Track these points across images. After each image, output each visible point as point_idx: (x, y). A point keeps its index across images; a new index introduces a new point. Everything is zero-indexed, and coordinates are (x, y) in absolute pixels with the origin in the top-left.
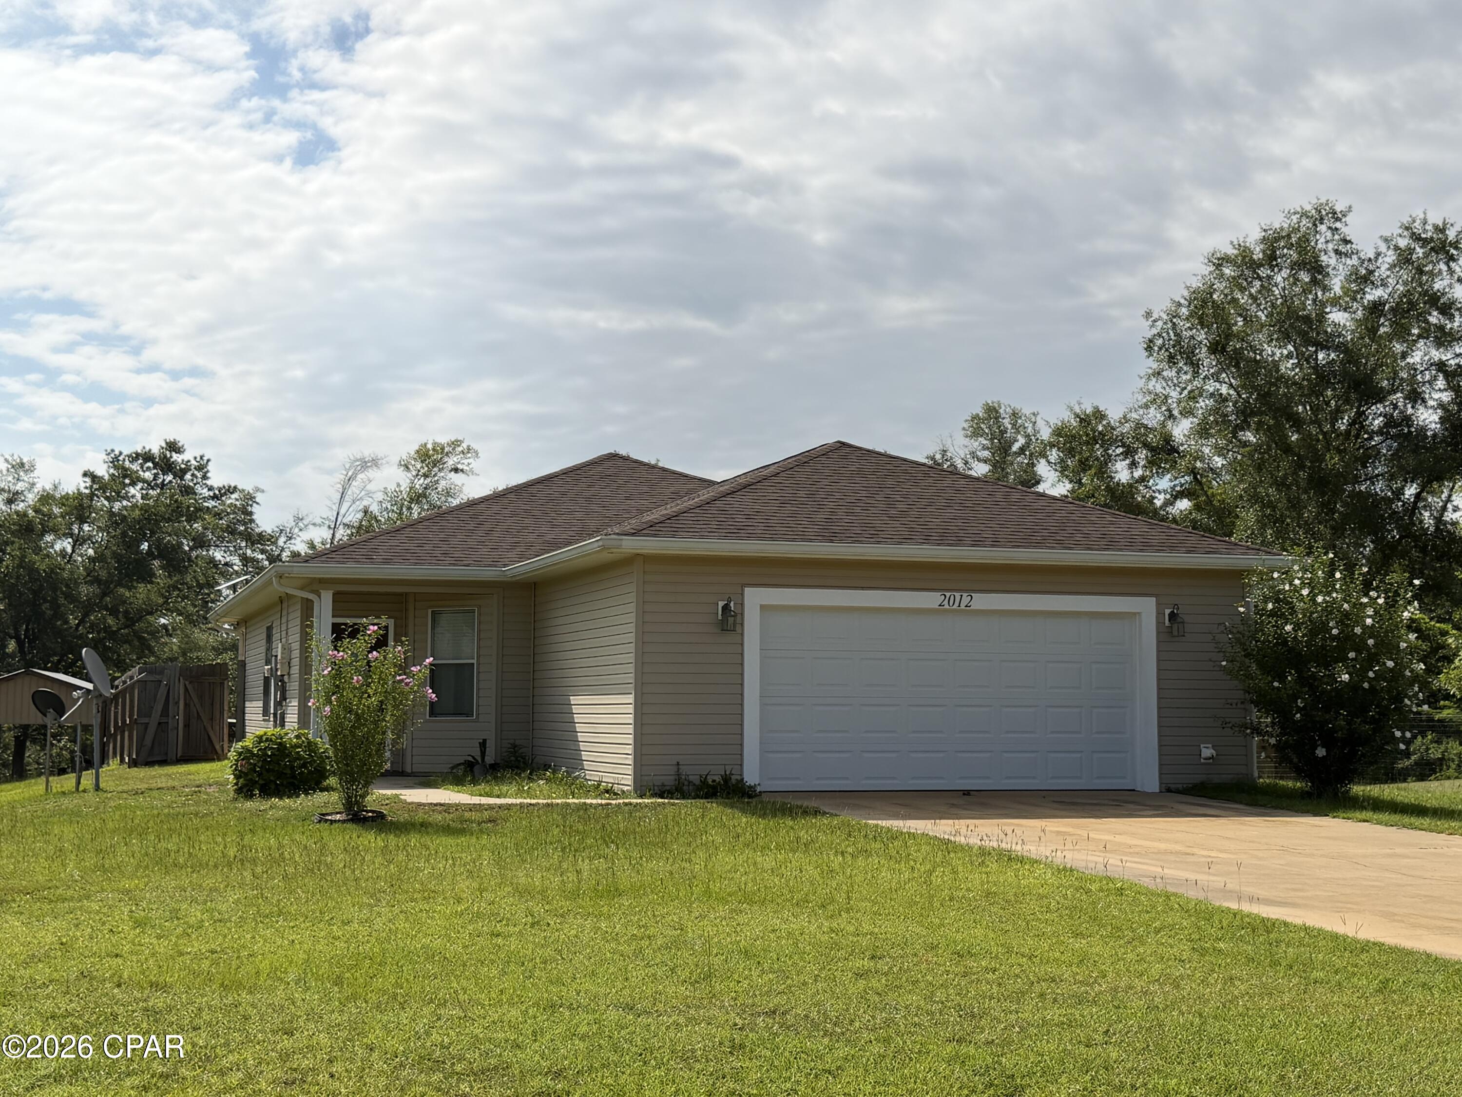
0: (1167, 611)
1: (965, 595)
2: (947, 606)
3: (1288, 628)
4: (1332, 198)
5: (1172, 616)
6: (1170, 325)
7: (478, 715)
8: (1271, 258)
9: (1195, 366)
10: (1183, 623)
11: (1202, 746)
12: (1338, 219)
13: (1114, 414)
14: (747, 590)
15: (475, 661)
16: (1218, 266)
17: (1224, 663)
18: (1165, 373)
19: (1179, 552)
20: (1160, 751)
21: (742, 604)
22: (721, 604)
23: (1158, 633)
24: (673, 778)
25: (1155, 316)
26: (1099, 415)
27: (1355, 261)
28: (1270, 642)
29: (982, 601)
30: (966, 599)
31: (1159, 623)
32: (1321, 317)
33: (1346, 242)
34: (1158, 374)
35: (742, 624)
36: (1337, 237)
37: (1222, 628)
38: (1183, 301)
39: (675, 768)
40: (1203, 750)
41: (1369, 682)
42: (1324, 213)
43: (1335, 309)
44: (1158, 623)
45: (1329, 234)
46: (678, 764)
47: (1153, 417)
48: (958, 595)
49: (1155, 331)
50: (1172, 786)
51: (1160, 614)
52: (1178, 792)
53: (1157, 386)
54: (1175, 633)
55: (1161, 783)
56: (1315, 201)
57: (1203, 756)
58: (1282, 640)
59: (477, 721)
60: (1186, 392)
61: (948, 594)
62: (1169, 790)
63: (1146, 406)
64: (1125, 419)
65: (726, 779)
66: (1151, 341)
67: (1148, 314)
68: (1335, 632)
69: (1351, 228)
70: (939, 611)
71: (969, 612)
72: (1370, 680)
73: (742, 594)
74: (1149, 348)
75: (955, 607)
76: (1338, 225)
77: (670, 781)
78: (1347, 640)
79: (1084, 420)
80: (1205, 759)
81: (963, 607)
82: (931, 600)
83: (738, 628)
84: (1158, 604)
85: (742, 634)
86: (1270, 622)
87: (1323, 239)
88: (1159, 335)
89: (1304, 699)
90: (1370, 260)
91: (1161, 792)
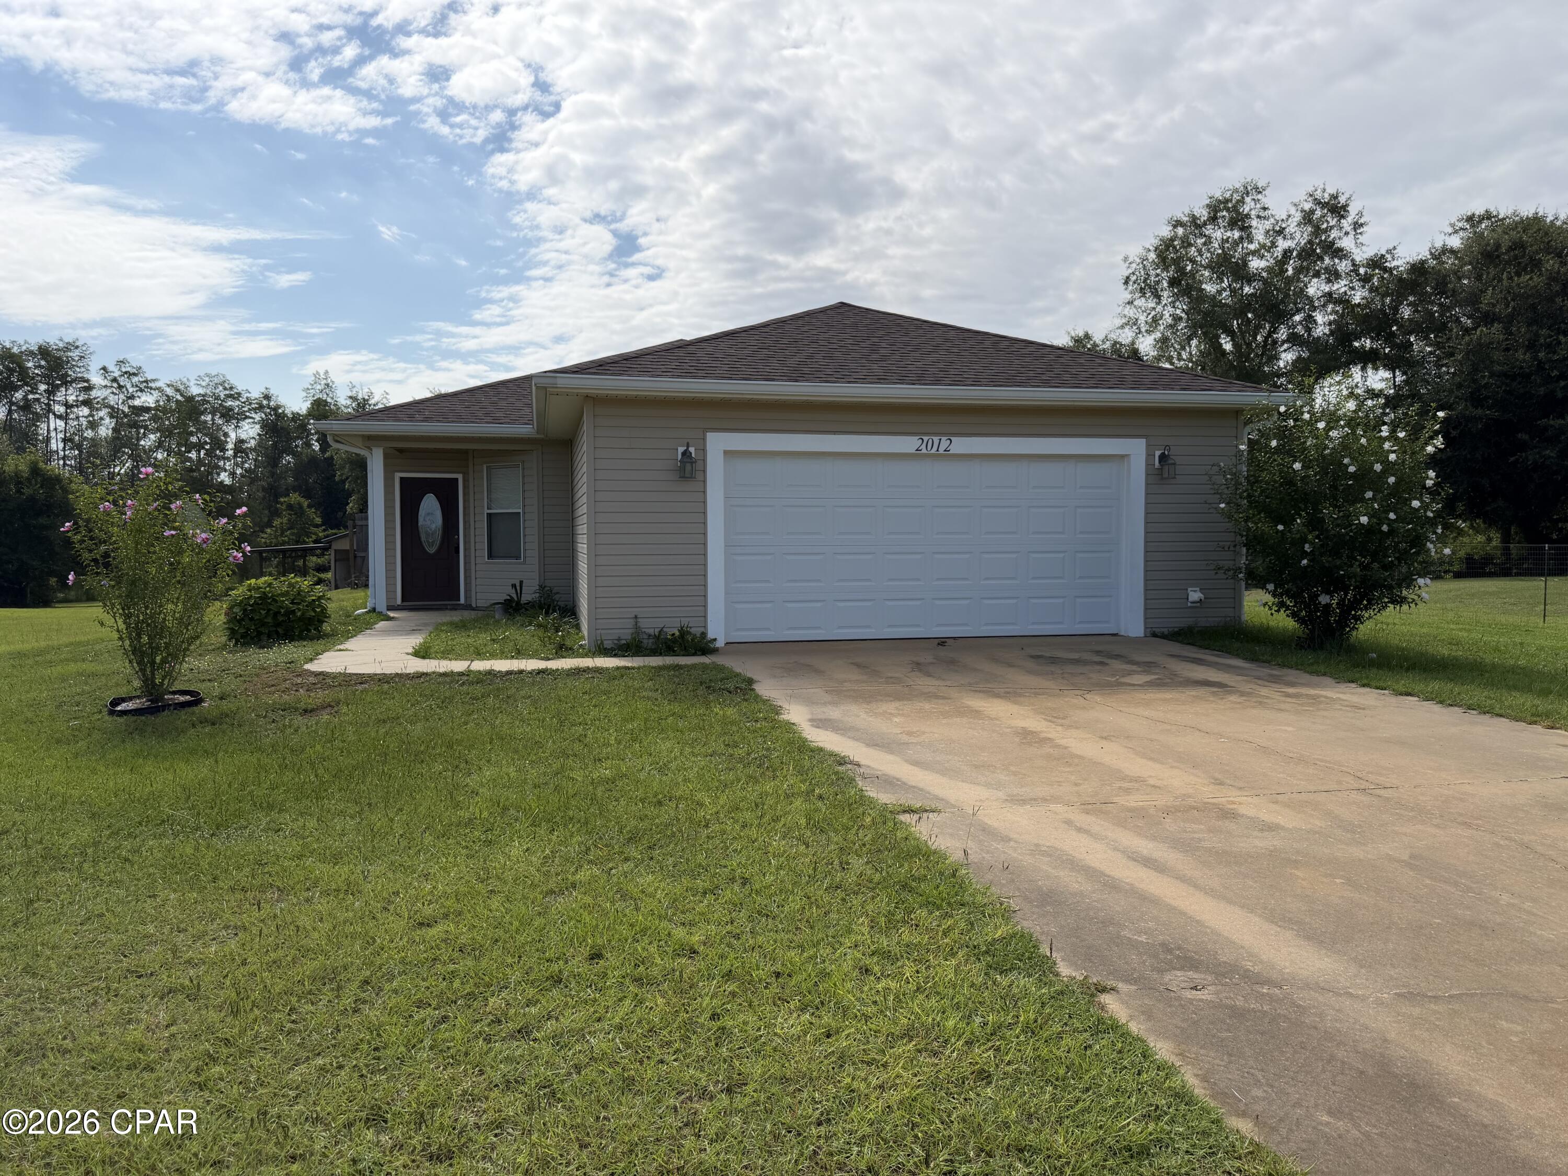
0: (1158, 453)
1: (944, 439)
2: (924, 451)
3: (1297, 466)
4: (1256, 178)
5: (1163, 458)
6: (1141, 266)
7: (525, 557)
8: (1213, 219)
9: (1158, 297)
10: (1174, 464)
11: (1189, 589)
12: (1260, 192)
13: (1097, 337)
14: (710, 436)
15: (521, 511)
16: (1175, 227)
17: (1222, 506)
18: (1136, 303)
19: (1172, 389)
20: (1145, 595)
21: (704, 450)
22: (681, 450)
23: (1147, 475)
24: (630, 631)
25: (1131, 260)
26: (1087, 336)
27: (1272, 220)
28: (1275, 481)
29: (961, 445)
30: (945, 444)
31: (1149, 464)
32: (1245, 264)
33: (1265, 209)
34: (1130, 303)
35: (704, 471)
36: (1258, 206)
37: (1216, 469)
38: (1151, 248)
39: (632, 621)
40: (1191, 594)
41: (1389, 525)
42: (1249, 188)
43: (1255, 258)
44: (1147, 465)
45: (1253, 204)
46: (636, 617)
47: (1126, 336)
48: (936, 439)
49: (1130, 271)
50: (1157, 630)
51: (1150, 455)
52: (1163, 637)
53: (1130, 312)
54: (1166, 475)
55: (1146, 628)
56: (1243, 180)
57: (1190, 599)
58: (1289, 480)
59: (524, 563)
60: (1150, 316)
61: (926, 439)
62: (1154, 635)
63: (1122, 327)
64: (1106, 339)
65: (683, 633)
66: (1128, 278)
67: (1126, 259)
68: (1352, 469)
69: (1267, 199)
70: (916, 456)
71: (948, 456)
72: (1390, 522)
73: (704, 439)
74: (1126, 282)
75: (934, 451)
76: (1260, 197)
77: (626, 635)
78: (1365, 478)
79: (1078, 341)
80: (1192, 603)
81: (941, 451)
82: (908, 444)
83: (699, 476)
84: (1148, 446)
85: (705, 481)
86: (1275, 460)
87: (1248, 206)
88: (1133, 273)
89: (1311, 543)
90: (1283, 220)
91: (1146, 636)
